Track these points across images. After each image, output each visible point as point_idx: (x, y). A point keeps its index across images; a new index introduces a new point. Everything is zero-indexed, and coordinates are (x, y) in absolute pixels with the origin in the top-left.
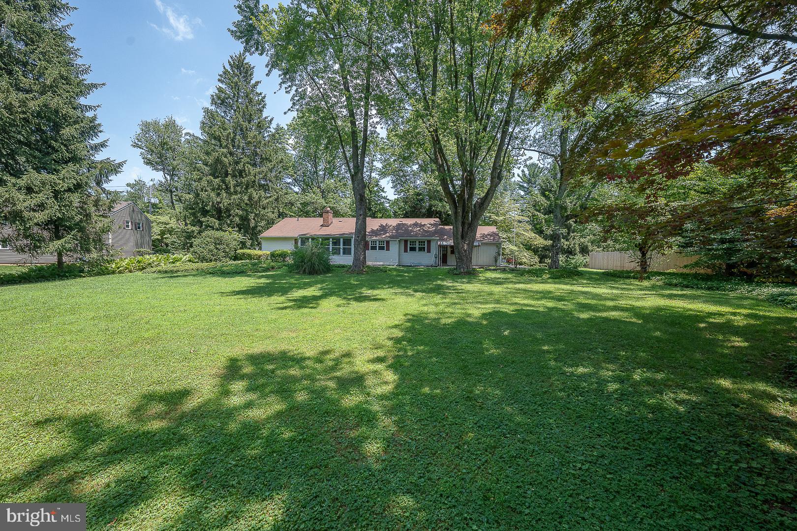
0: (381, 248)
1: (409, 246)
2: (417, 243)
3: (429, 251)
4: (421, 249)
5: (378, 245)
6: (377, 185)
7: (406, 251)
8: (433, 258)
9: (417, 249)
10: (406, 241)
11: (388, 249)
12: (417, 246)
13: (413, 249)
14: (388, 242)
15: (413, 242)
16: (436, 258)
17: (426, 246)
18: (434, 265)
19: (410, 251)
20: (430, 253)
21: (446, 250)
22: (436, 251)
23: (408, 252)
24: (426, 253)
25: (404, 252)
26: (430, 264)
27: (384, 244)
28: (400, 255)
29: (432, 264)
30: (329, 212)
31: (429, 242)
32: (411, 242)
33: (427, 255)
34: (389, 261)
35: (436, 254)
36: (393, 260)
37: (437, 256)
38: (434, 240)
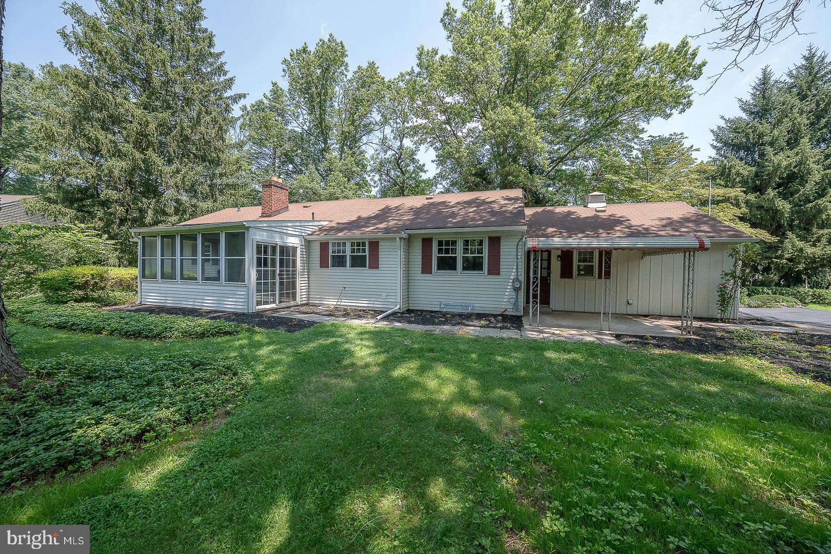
0: (358, 262)
1: (435, 254)
2: (460, 247)
3: (495, 270)
4: (473, 265)
5: (348, 253)
7: (426, 269)
8: (509, 291)
9: (459, 263)
10: (427, 242)
11: (375, 265)
12: (459, 255)
13: (447, 264)
14: (374, 245)
15: (447, 245)
16: (517, 290)
17: (485, 254)
18: (510, 312)
19: (439, 268)
20: (500, 277)
21: (546, 267)
22: (517, 269)
23: (433, 273)
24: (486, 274)
25: (422, 273)
26: (498, 310)
27: (364, 251)
28: (410, 281)
29: (504, 310)
30: (272, 185)
31: (495, 241)
32: (440, 243)
33: (487, 280)
34: (379, 297)
35: (517, 279)
36: (389, 294)
37: (521, 285)
38: (510, 234)
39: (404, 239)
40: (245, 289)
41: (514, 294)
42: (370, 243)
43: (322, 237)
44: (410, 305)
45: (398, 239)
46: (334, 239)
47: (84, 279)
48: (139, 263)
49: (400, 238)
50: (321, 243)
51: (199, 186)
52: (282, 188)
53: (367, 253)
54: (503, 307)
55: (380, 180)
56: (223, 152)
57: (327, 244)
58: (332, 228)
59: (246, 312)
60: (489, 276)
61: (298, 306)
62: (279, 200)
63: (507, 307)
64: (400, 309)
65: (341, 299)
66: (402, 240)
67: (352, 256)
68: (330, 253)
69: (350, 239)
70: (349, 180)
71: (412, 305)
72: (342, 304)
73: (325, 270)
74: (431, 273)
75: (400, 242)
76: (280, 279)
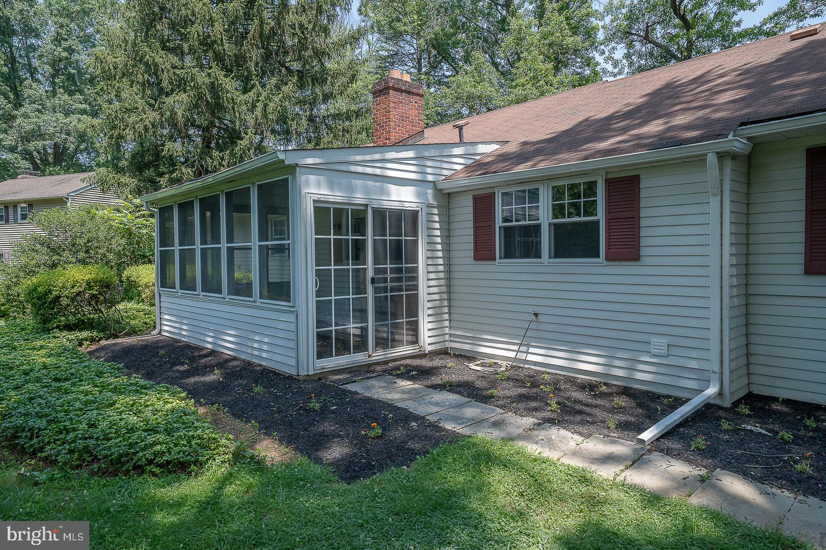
11: (626, 250)
25: (807, 271)
27: (591, 208)
28: (753, 300)
30: (388, 88)
34: (644, 347)
36: (677, 341)
39: (734, 157)
40: (292, 317)
42: (609, 183)
43: (477, 180)
44: (754, 379)
45: (712, 159)
46: (508, 184)
47: (75, 290)
48: (157, 258)
49: (721, 156)
50: (476, 199)
51: (293, 120)
52: (409, 93)
53: (601, 215)
55: (628, 56)
56: (329, 55)
57: (490, 198)
58: (504, 158)
59: (293, 372)
61: (422, 356)
62: (403, 118)
64: (720, 394)
65: (529, 346)
66: (728, 165)
67: (555, 225)
68: (499, 223)
69: (549, 179)
70: (557, 69)
71: (762, 380)
72: (531, 358)
73: (485, 266)
75: (721, 169)
76: (376, 290)
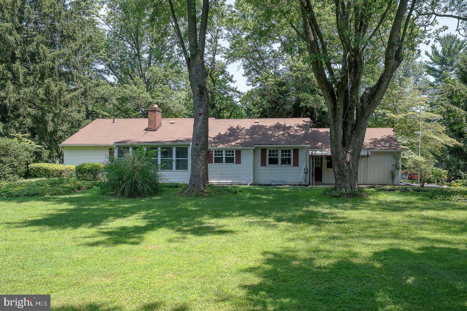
0: (229, 160)
1: (268, 157)
2: (280, 153)
3: (296, 164)
4: (286, 161)
5: (224, 156)
6: (223, 72)
7: (263, 164)
8: (302, 174)
9: (280, 161)
10: (264, 151)
11: (239, 162)
12: (280, 157)
13: (273, 161)
14: (238, 152)
15: (274, 152)
16: (306, 173)
17: (292, 157)
18: (303, 183)
19: (269, 164)
20: (298, 167)
21: (320, 162)
22: (306, 163)
23: (267, 166)
24: (292, 166)
25: (261, 166)
26: (298, 182)
27: (233, 155)
28: (255, 170)
29: (300, 182)
30: (156, 111)
31: (296, 151)
32: (270, 151)
33: (293, 169)
34: (241, 177)
35: (306, 168)
36: (246, 176)
37: (308, 171)
38: (303, 148)
40: (188, 173)
41: (305, 175)
42: (236, 151)
45: (251, 149)
46: (216, 149)
54: (300, 181)
57: (212, 151)
60: (294, 167)
63: (302, 181)
64: (252, 183)
65: (220, 179)
66: (253, 151)
67: (226, 157)
68: (214, 156)
69: (225, 149)
71: (256, 181)
73: (210, 164)
74: (266, 166)
